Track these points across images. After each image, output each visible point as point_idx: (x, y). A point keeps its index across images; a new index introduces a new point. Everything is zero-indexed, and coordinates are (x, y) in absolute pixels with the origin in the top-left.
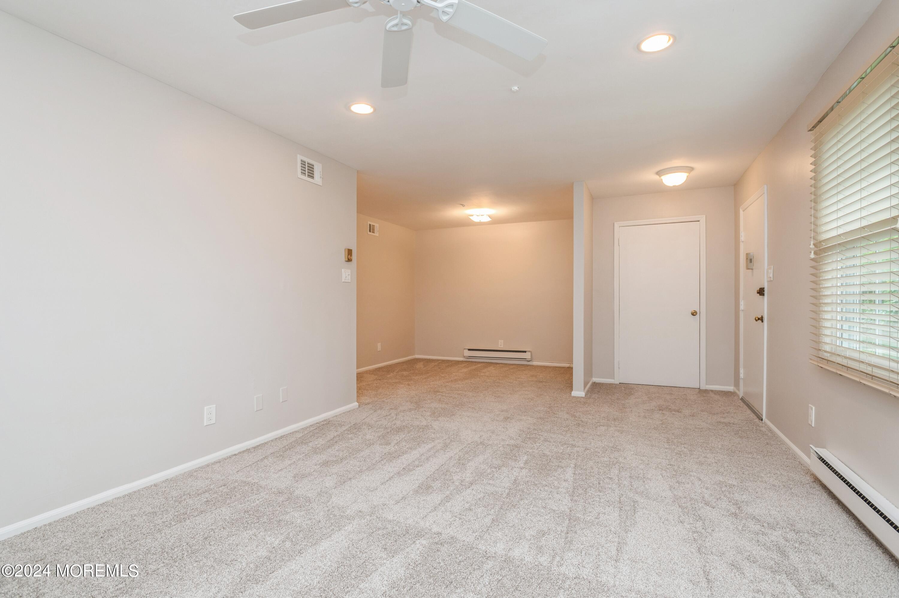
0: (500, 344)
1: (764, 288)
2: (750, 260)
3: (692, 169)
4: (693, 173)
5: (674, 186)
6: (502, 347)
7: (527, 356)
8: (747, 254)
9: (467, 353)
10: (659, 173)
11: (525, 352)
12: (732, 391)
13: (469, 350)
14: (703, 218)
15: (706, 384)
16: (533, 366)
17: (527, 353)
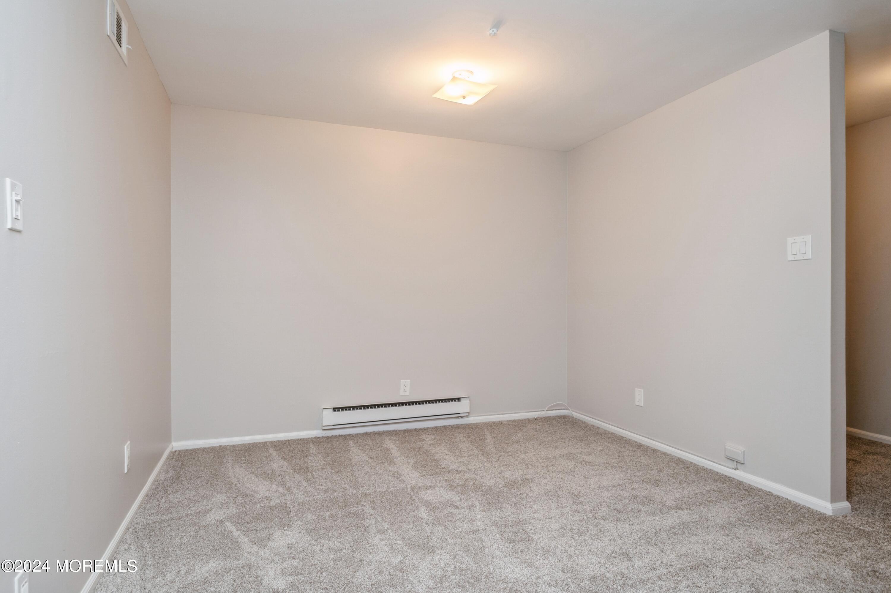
7: (462, 407)
13: (335, 409)
17: (463, 401)
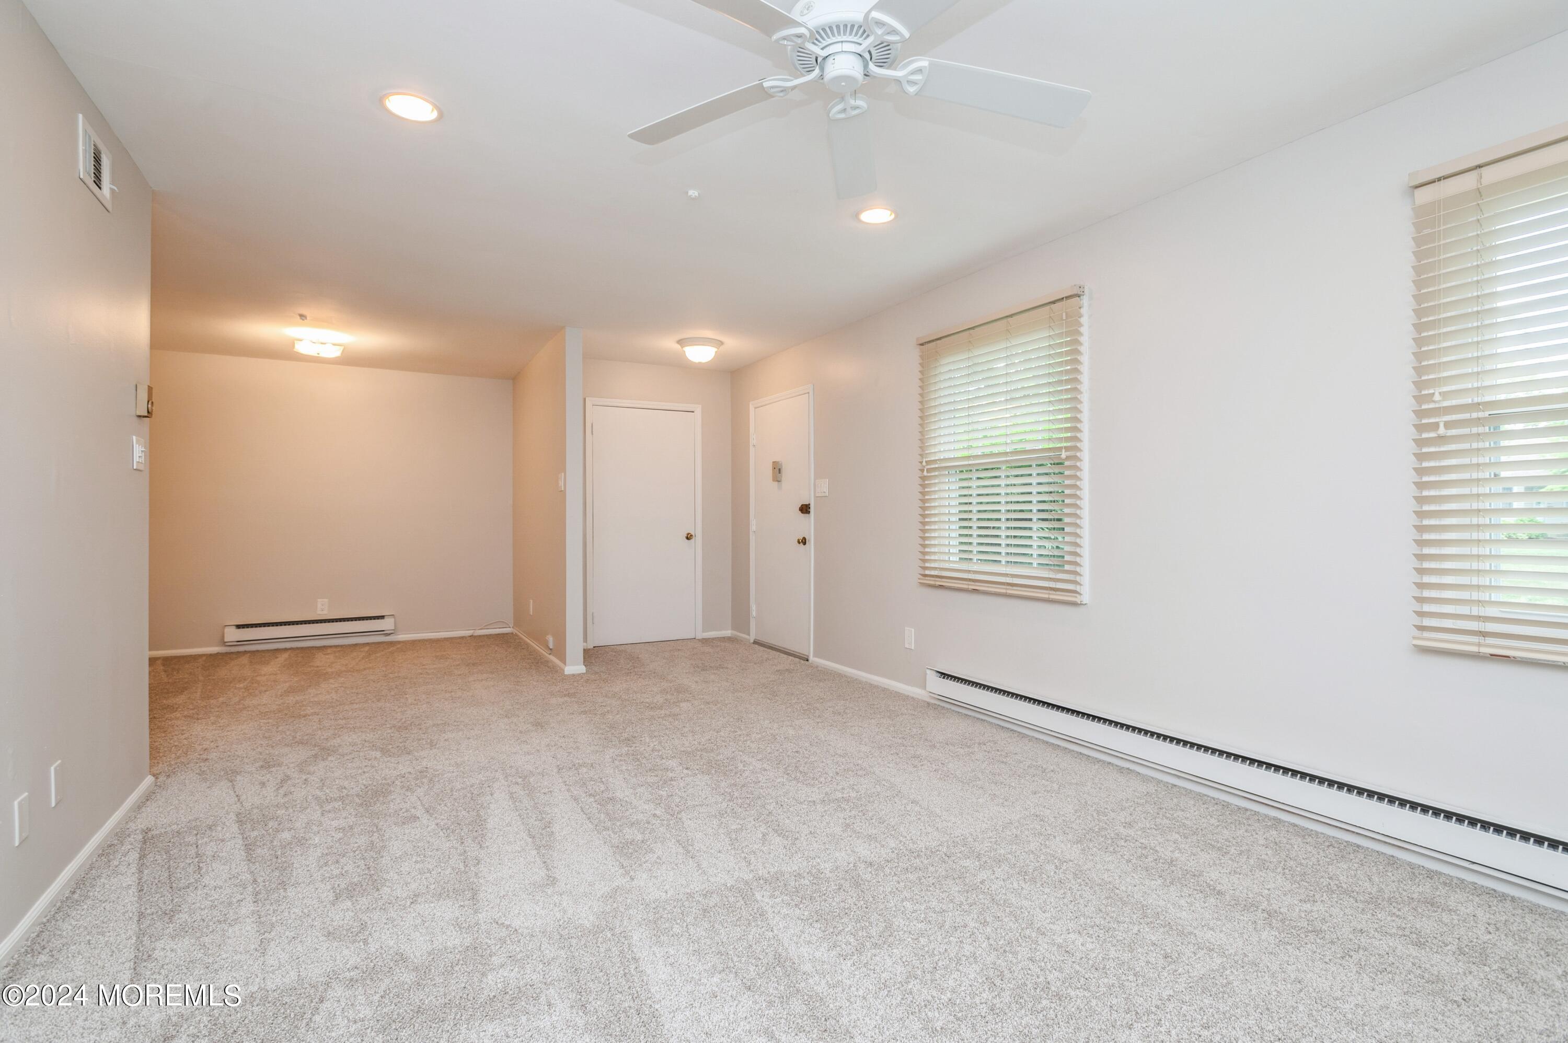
0: (319, 606)
1: (809, 505)
2: (777, 469)
3: (722, 343)
4: (722, 348)
5: (700, 363)
6: (325, 612)
7: (385, 625)
8: (773, 462)
9: (233, 635)
10: (681, 342)
11: (382, 617)
12: (730, 635)
13: (239, 627)
14: (698, 409)
15: (703, 632)
16: (399, 642)
17: (386, 620)
